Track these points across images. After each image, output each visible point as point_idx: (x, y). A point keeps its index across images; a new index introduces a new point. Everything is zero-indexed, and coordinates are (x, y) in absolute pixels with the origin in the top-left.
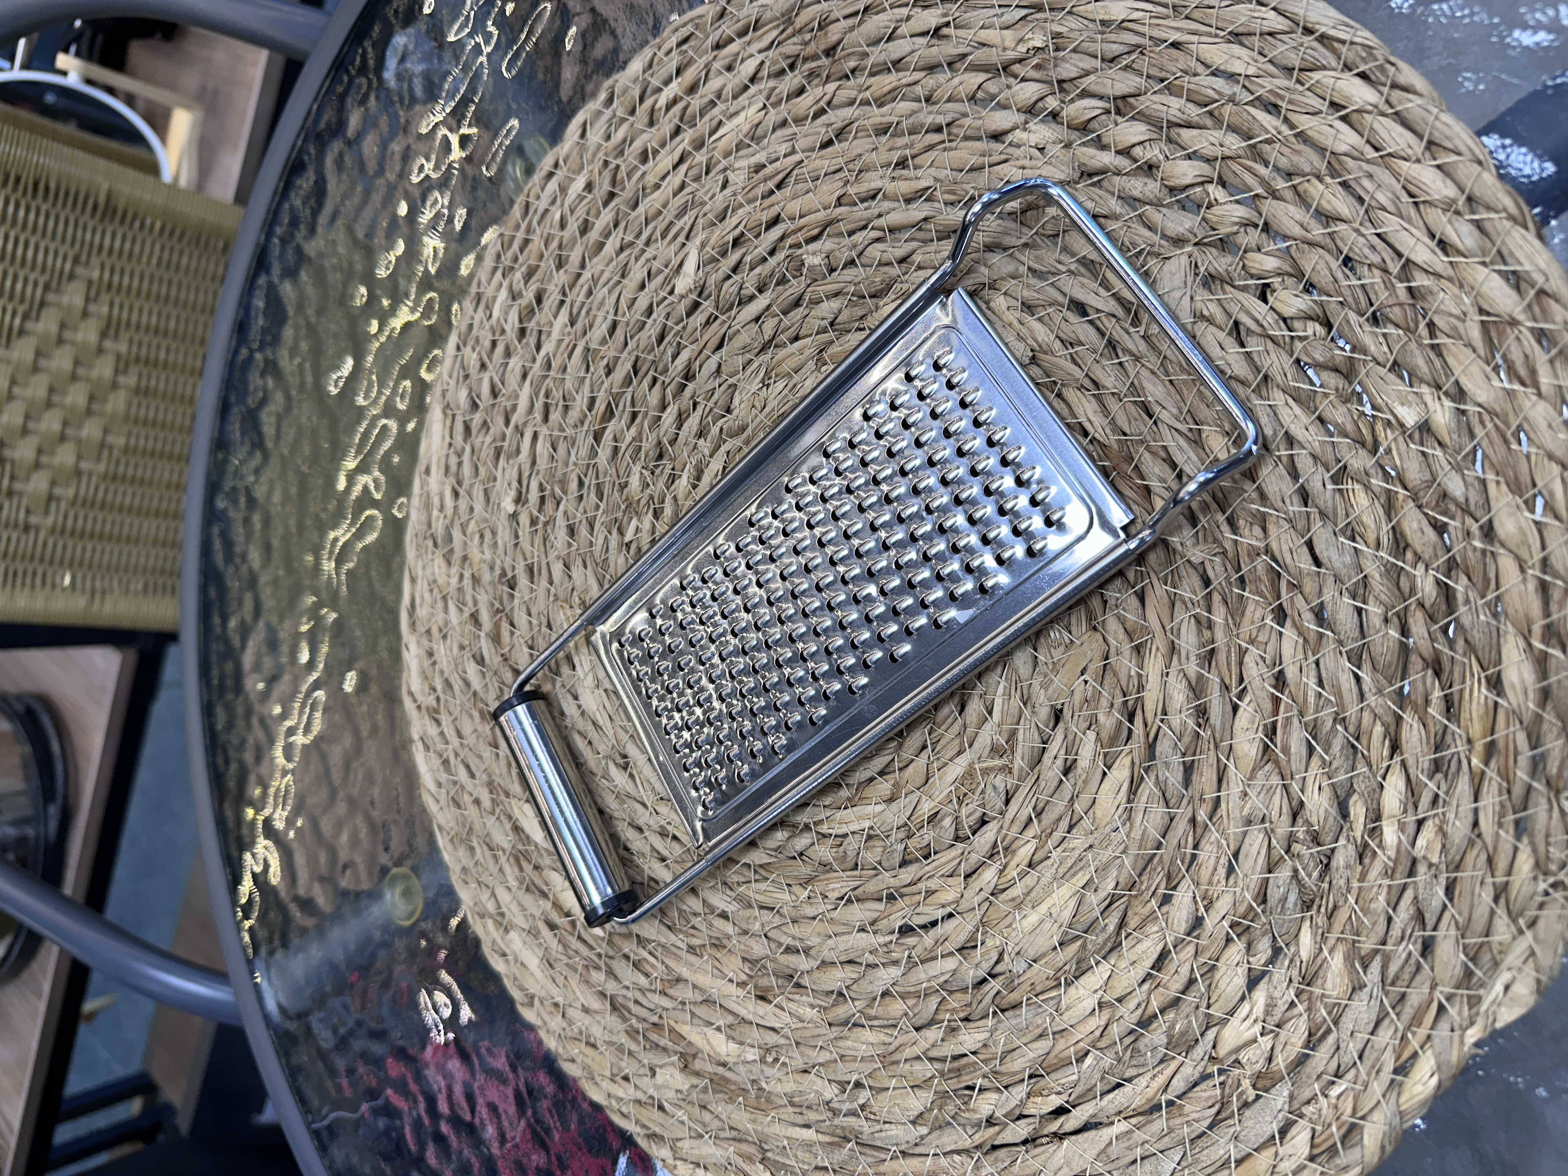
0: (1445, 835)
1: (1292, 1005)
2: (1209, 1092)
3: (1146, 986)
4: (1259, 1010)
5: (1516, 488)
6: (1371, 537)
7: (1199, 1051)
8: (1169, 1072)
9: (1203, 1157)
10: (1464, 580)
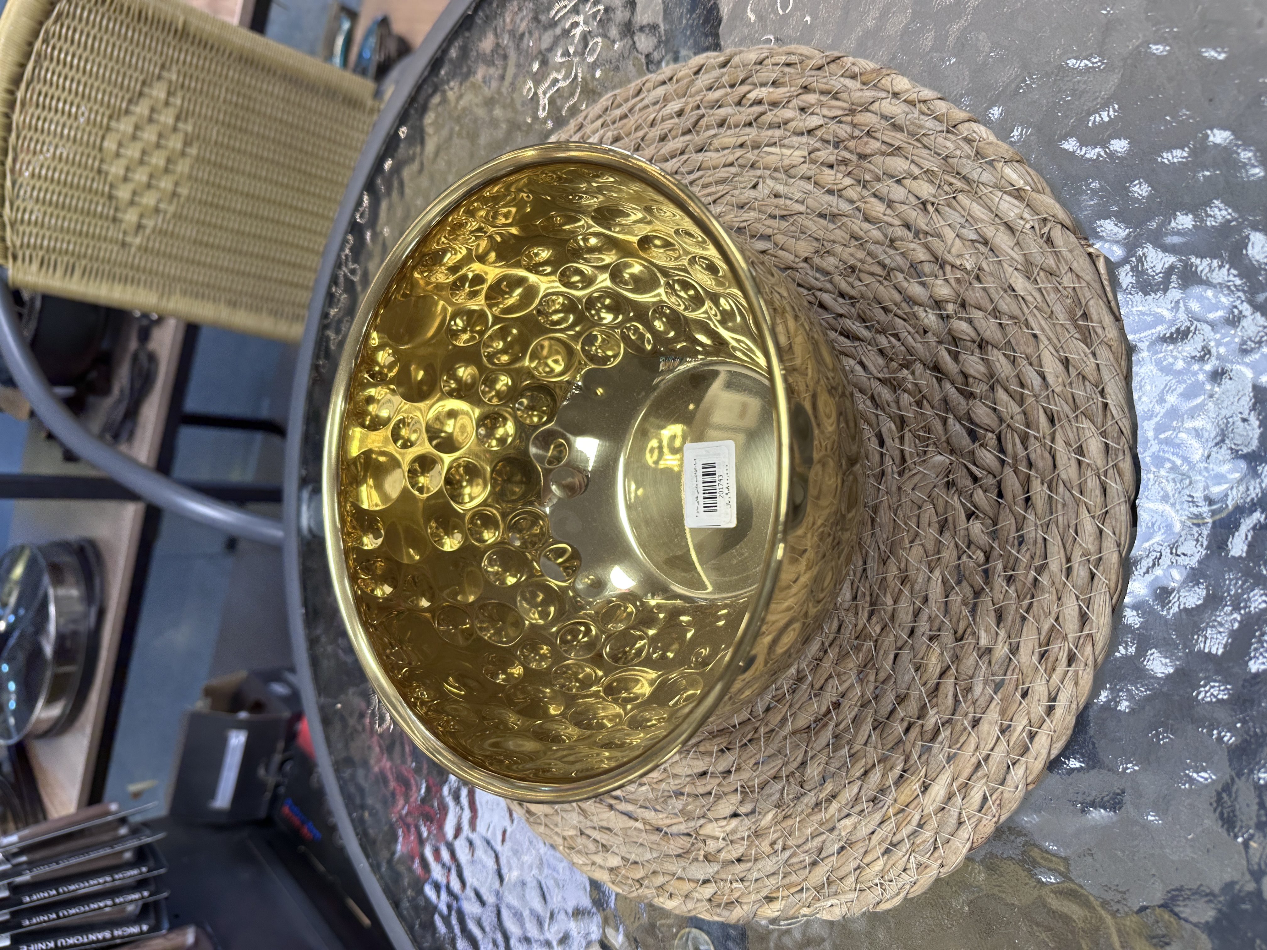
0: (855, 827)
1: (743, 839)
2: (685, 842)
3: (688, 779)
4: (728, 829)
5: (1003, 712)
6: (924, 679)
7: (692, 824)
8: (674, 821)
9: (666, 864)
10: (948, 733)
